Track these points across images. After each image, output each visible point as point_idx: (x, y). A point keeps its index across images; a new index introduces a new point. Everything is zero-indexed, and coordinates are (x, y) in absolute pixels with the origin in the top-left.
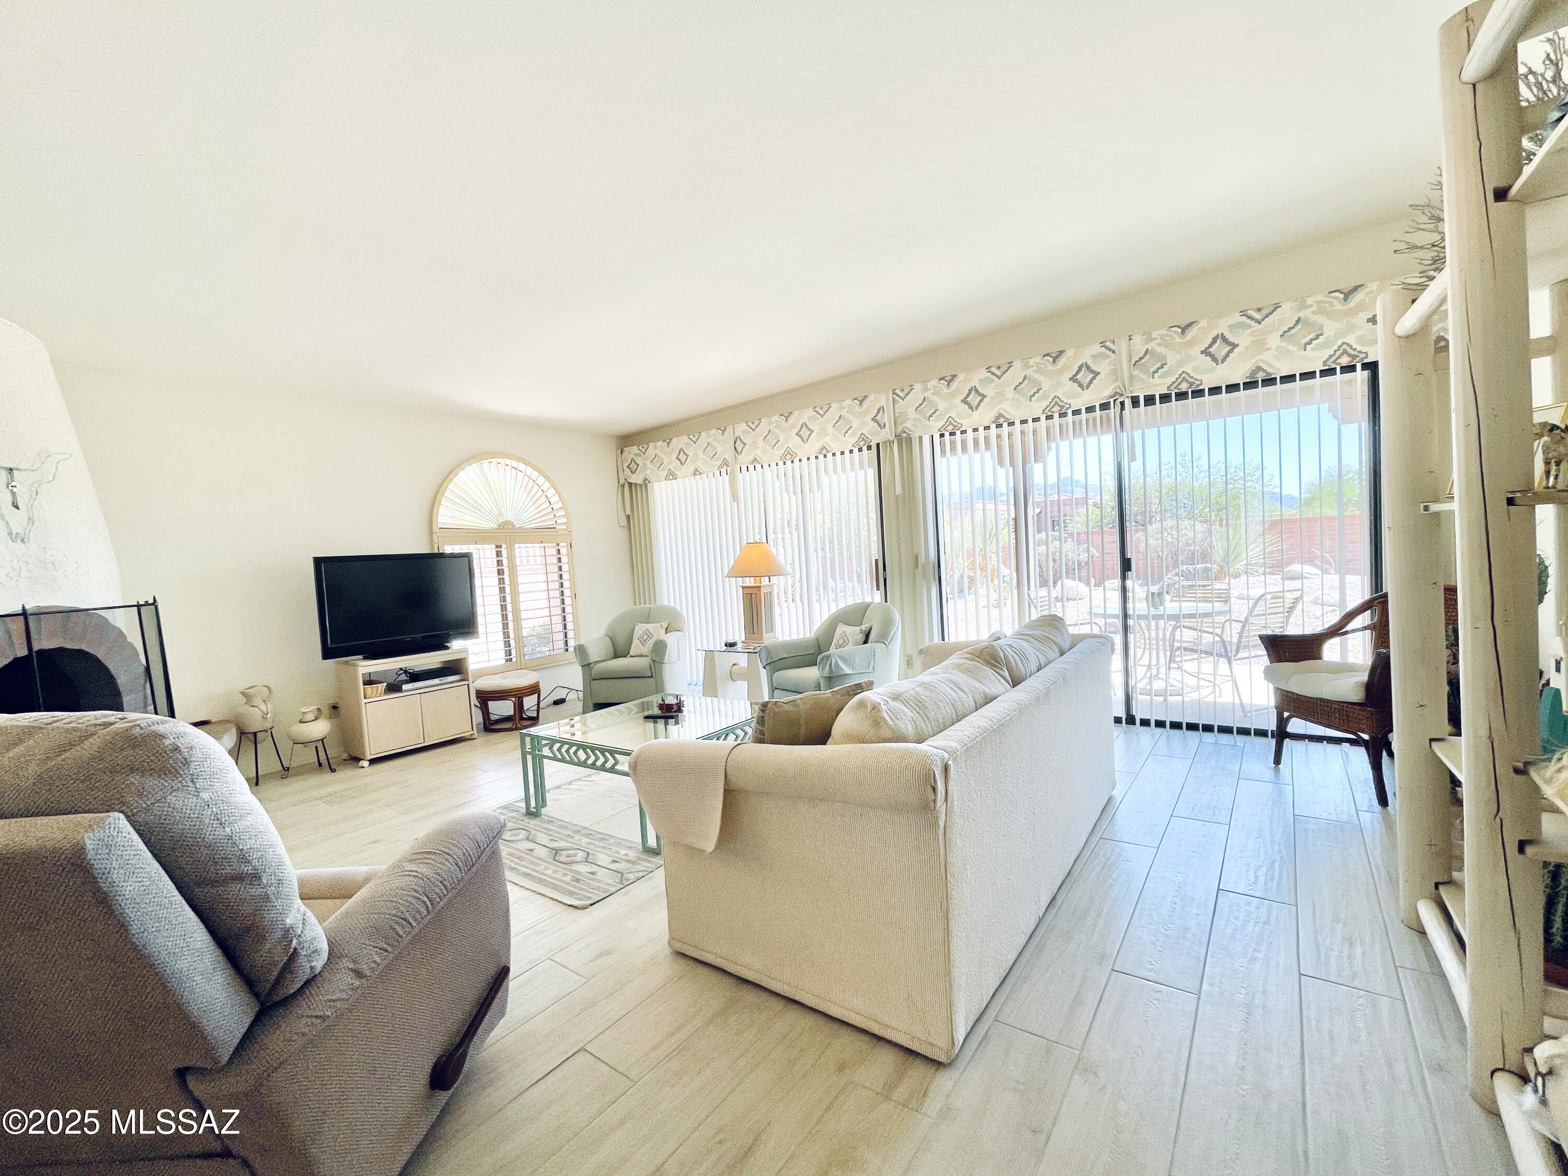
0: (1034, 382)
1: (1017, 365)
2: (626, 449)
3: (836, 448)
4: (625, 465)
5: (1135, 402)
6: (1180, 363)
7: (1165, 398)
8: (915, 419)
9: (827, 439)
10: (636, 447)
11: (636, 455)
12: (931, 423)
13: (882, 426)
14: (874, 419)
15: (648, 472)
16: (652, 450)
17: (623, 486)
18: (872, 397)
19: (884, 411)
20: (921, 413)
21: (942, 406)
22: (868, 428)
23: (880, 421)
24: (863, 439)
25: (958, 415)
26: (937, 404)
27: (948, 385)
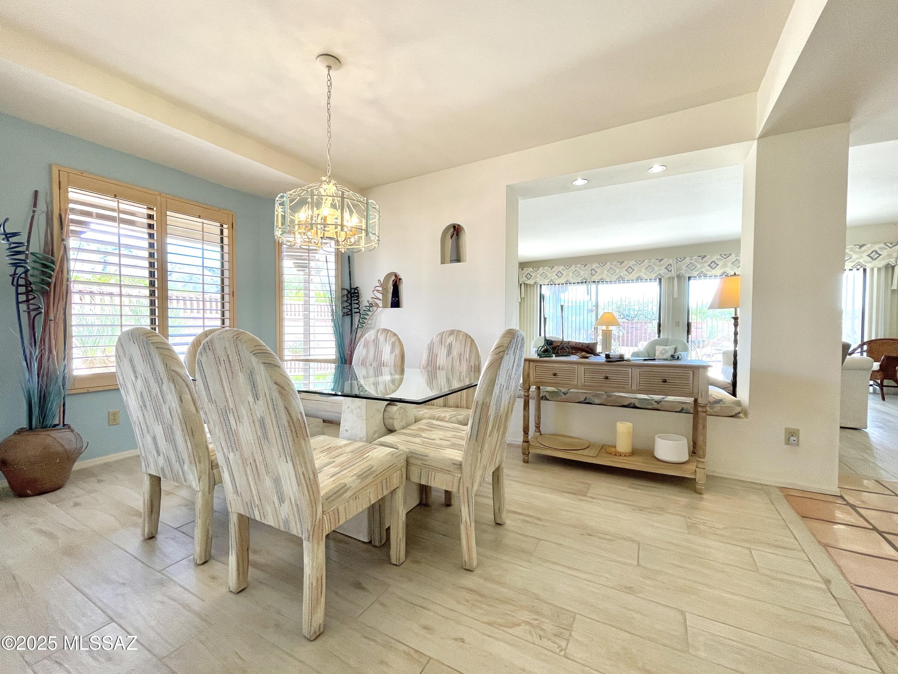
2: (525, 269)
3: (645, 277)
4: (524, 275)
8: (686, 270)
9: (641, 274)
10: (531, 268)
11: (531, 272)
12: (693, 272)
13: (669, 271)
15: (538, 279)
16: (541, 270)
17: (521, 285)
18: (666, 260)
19: (671, 265)
20: (689, 268)
21: (698, 266)
22: (663, 271)
23: (669, 269)
24: (660, 275)
25: (706, 270)
26: (696, 266)
27: (702, 259)
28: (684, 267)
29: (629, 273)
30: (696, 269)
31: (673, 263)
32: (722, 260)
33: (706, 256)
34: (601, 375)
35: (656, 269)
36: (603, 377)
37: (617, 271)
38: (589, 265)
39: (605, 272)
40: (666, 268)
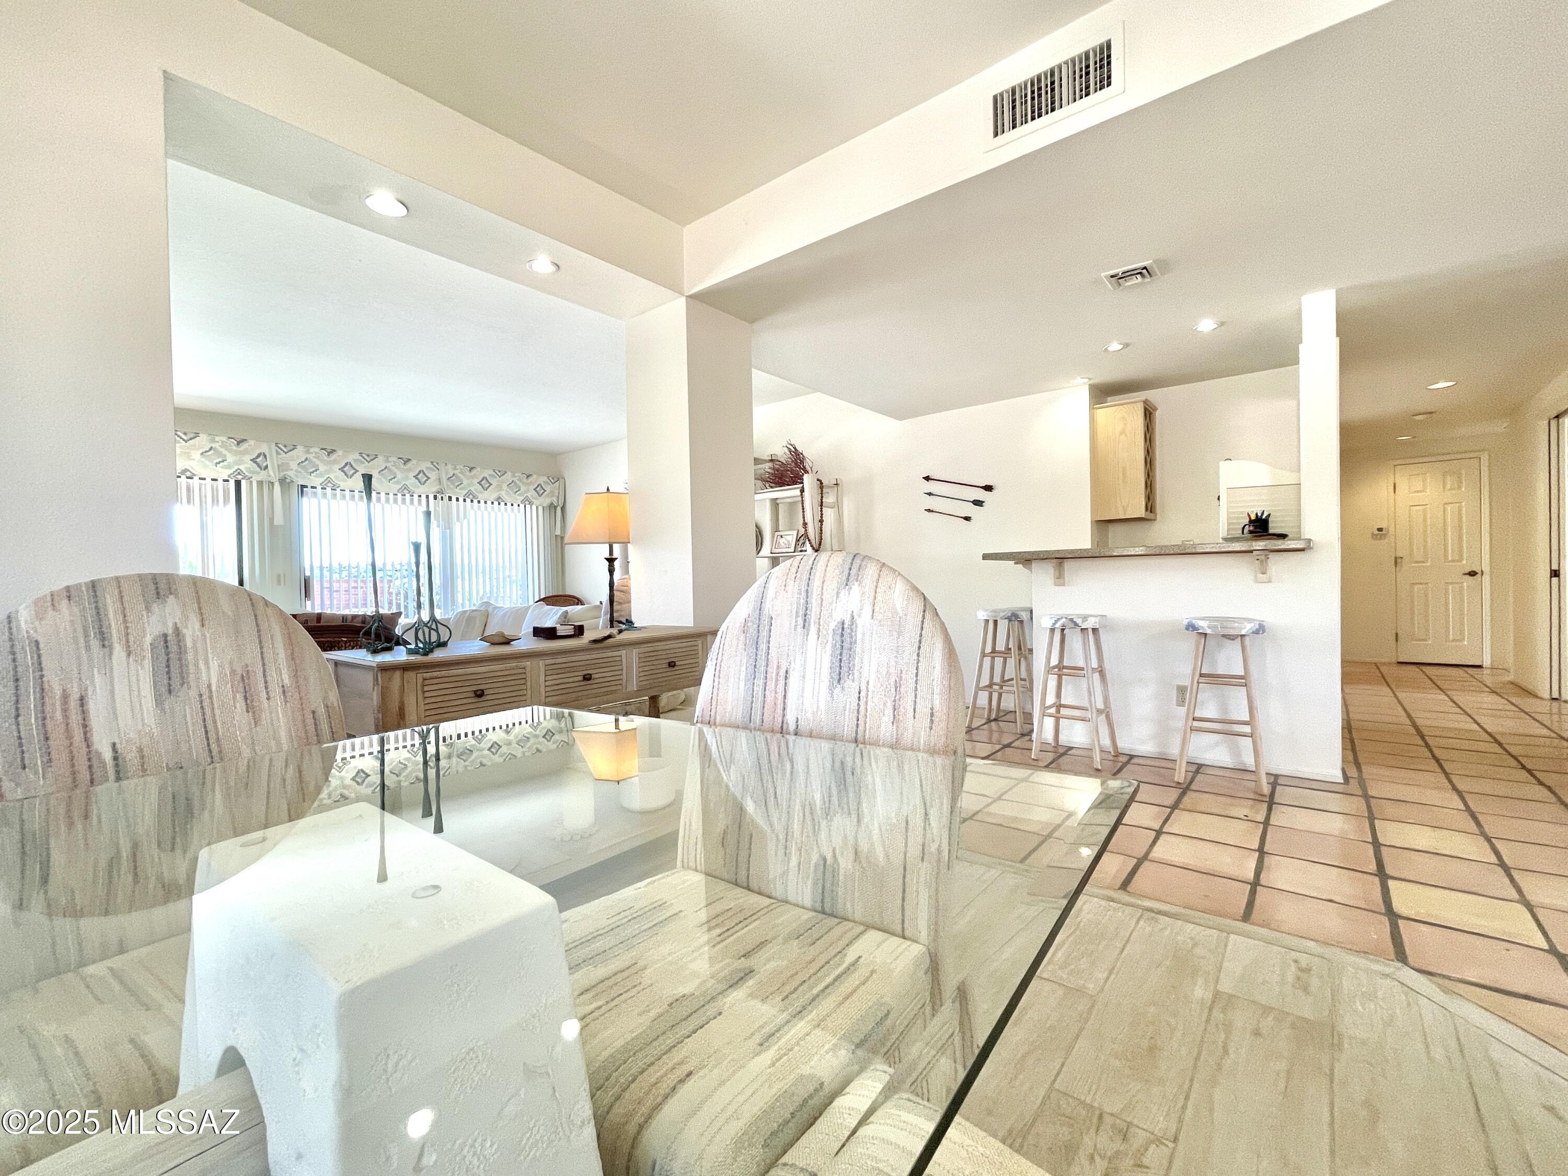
12: (312, 477)
13: (262, 468)
18: (252, 442)
19: (265, 456)
20: (303, 468)
21: (322, 468)
22: (246, 465)
23: (260, 463)
24: (239, 474)
25: (336, 477)
26: (318, 466)
27: (328, 455)
28: (294, 465)
30: (318, 472)
31: (270, 451)
32: (364, 463)
33: (334, 451)
34: (573, 674)
35: (230, 459)
36: (581, 678)
40: (253, 460)
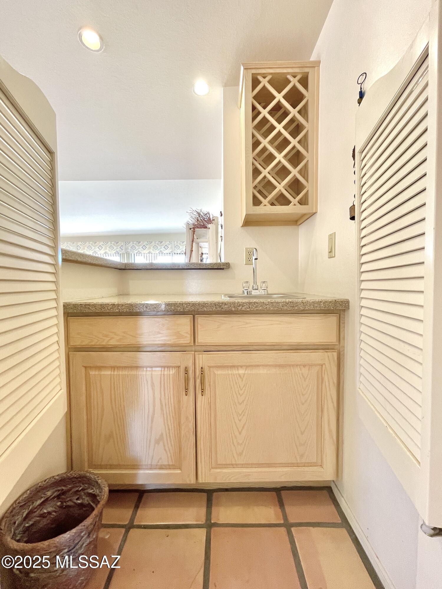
0: (156, 246)
1: (153, 242)
5: (175, 253)
6: (182, 248)
7: (180, 254)
9: (107, 250)
12: (134, 251)
13: (122, 250)
14: (120, 248)
18: (120, 243)
28: (130, 248)
29: (100, 249)
35: (115, 248)
37: (93, 248)
38: (75, 243)
39: (86, 248)
